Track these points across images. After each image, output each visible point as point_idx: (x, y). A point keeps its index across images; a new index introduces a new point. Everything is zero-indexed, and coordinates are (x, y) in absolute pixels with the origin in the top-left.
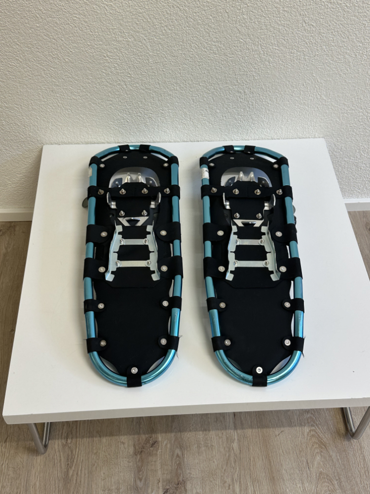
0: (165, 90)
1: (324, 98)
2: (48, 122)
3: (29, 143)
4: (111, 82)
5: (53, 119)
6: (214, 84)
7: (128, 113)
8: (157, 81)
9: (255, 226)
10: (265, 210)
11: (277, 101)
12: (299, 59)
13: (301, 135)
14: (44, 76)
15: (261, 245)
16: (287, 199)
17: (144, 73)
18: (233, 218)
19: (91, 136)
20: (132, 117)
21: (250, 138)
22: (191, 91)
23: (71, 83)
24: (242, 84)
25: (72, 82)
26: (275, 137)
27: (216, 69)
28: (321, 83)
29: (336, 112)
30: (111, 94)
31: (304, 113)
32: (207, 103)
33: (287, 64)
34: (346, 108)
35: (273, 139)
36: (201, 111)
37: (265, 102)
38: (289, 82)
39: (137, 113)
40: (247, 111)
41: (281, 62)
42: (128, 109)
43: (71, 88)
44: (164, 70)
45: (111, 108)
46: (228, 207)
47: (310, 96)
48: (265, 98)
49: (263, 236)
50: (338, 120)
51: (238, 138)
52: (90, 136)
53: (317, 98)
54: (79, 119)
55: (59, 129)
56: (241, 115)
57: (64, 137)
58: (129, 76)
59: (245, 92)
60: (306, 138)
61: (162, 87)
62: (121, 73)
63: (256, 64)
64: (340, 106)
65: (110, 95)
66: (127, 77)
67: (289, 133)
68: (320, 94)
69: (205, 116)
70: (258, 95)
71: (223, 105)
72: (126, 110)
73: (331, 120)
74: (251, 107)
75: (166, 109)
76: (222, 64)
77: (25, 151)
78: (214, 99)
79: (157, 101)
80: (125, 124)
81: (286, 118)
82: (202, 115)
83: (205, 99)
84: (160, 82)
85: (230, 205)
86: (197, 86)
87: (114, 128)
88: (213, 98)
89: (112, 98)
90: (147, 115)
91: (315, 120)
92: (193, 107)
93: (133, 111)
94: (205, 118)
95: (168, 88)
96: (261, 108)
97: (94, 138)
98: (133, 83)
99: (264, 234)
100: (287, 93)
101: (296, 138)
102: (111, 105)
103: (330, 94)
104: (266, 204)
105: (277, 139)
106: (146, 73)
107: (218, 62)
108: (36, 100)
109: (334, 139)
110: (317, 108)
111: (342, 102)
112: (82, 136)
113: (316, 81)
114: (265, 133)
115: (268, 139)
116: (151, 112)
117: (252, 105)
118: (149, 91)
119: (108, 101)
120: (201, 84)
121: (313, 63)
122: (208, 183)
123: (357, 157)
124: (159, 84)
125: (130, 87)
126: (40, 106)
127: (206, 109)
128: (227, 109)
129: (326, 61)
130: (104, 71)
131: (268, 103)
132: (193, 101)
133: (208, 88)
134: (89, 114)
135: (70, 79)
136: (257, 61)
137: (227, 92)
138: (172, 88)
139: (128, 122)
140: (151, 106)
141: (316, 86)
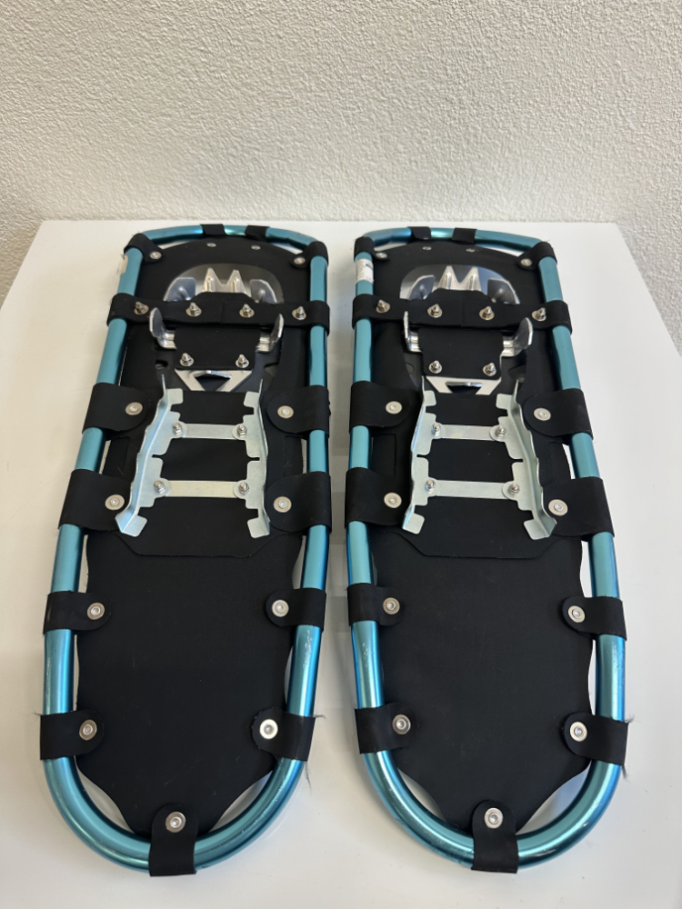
0: (284, 90)
1: (632, 126)
2: (43, 166)
3: (15, 217)
4: (164, 66)
5: (53, 159)
6: (393, 76)
7: (207, 147)
8: (267, 64)
9: (479, 393)
10: (504, 358)
11: (528, 127)
12: (590, 16)
13: (570, 214)
14: (14, 45)
15: (496, 441)
16: (559, 332)
17: (235, 43)
18: (425, 372)
19: (137, 201)
20: (217, 157)
21: (465, 217)
22: (341, 94)
23: (77, 67)
24: (457, 80)
25: (78, 64)
26: (518, 216)
27: (399, 35)
28: (631, 86)
29: (650, 162)
30: (168, 97)
31: (583, 161)
32: (378, 128)
33: (561, 29)
34: (673, 154)
35: (511, 220)
36: (364, 147)
37: (504, 128)
38: (561, 77)
39: (227, 149)
40: (463, 150)
41: (548, 22)
42: (207, 137)
43: (78, 79)
44: (281, 34)
45: (169, 132)
46: (414, 348)
47: (601, 117)
48: (503, 118)
49: (501, 419)
50: (651, 182)
51: (441, 214)
52: (134, 202)
53: (616, 124)
54: (106, 161)
55: (69, 185)
56: (450, 161)
57: (82, 202)
58: (203, 48)
59: (460, 101)
60: (580, 221)
61: (278, 82)
62: (183, 40)
63: (490, 23)
64: (661, 147)
65: (165, 100)
66: (198, 53)
67: (546, 209)
68: (623, 114)
69: (372, 160)
70: (489, 111)
71: (412, 134)
72: (204, 139)
73: (638, 181)
74: (472, 140)
75: (289, 138)
76: (413, 22)
77: (12, 235)
78: (394, 117)
79: (268, 119)
80: (202, 175)
81: (545, 172)
82: (366, 156)
83: (373, 116)
84: (273, 69)
85: (420, 343)
86: (355, 80)
87: (182, 183)
88: (390, 114)
89: (170, 107)
90: (249, 153)
91: (603, 180)
92: (347, 136)
93: (218, 142)
94: (373, 164)
95: (291, 84)
96: (494, 143)
97: (143, 206)
98: (213, 68)
99: (504, 413)
100: (554, 106)
101: (559, 221)
102: (169, 125)
103: (645, 115)
104: (506, 343)
105: (521, 220)
106: (239, 41)
107: (405, 16)
108: (10, 111)
109: (636, 227)
110: (613, 150)
111: (668, 138)
112: (118, 202)
113: (621, 79)
114: (496, 206)
115: (502, 220)
116: (258, 147)
117: (475, 136)
118: (250, 92)
119: (163, 115)
120: (363, 76)
121: (621, 28)
122: (370, 292)
123: (673, 270)
124: (271, 72)
125: (208, 80)
126: (20, 128)
127: (375, 143)
128: (420, 142)
129: (652, 24)
130: (144, 34)
131: (510, 134)
132: (348, 122)
133: (379, 86)
134: (125, 148)
135: (75, 58)
136: (494, 14)
137: (422, 99)
138: (301, 86)
139: (209, 168)
140: (257, 131)
141: (619, 92)
